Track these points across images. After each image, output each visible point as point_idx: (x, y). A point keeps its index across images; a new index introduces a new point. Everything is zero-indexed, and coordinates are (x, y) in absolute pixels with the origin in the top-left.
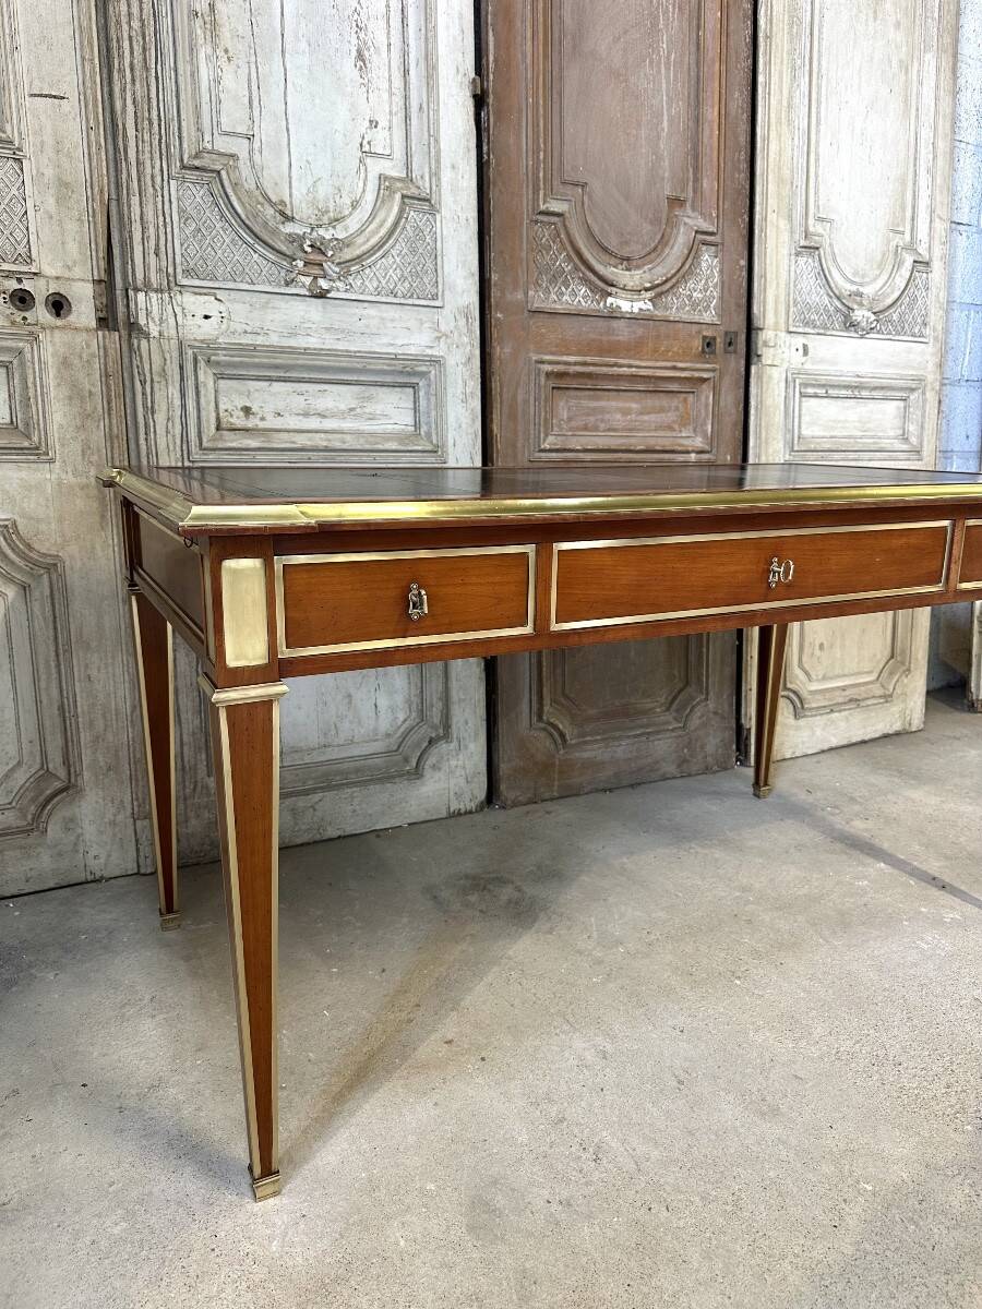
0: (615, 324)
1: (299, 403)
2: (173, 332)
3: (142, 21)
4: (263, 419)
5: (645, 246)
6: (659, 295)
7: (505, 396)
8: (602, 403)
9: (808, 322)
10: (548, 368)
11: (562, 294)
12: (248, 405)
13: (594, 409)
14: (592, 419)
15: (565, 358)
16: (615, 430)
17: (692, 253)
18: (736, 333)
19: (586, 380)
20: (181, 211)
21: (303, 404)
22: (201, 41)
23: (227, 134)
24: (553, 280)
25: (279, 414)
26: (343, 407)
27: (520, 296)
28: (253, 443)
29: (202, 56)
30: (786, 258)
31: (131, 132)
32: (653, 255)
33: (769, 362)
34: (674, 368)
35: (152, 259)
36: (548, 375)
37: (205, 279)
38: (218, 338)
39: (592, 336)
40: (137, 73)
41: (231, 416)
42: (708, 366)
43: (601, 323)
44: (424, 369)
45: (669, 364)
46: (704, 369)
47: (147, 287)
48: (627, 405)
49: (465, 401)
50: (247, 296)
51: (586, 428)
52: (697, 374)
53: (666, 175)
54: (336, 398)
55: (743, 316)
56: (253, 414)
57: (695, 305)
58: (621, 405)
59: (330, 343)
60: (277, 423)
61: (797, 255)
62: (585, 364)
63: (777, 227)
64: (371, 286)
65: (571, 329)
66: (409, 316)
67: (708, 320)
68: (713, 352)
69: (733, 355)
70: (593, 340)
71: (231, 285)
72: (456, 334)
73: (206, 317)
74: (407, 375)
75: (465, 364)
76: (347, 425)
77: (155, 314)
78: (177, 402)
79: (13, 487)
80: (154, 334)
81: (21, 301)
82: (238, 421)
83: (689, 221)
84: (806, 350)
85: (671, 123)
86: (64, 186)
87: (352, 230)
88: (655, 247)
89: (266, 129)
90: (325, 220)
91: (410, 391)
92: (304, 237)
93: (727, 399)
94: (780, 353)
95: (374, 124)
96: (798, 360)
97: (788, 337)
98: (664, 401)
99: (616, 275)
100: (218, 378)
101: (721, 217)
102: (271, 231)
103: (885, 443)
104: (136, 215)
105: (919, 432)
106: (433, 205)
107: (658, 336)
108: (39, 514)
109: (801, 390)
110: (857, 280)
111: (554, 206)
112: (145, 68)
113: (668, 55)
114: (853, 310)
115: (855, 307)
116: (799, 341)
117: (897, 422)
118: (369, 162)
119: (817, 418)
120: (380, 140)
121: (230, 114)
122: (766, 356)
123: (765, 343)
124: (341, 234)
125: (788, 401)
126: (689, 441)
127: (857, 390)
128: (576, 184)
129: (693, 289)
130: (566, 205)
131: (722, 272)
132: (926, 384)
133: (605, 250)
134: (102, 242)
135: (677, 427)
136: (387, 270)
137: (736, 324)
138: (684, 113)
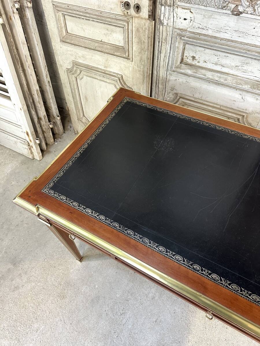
1: (214, 59)
2: (172, 24)
4: (199, 62)
12: (195, 56)
21: (216, 60)
25: (205, 62)
26: (233, 64)
28: (190, 72)
37: (187, 1)
38: (187, 29)
41: (188, 58)
47: (166, 4)
50: (203, 12)
54: (231, 60)
56: (196, 59)
59: (235, 37)
60: (201, 64)
71: (196, 6)
73: (185, 19)
76: (232, 72)
77: (167, 16)
78: (169, 51)
79: (122, 66)
80: (165, 24)
81: (127, 5)
82: (189, 61)
100: (185, 44)
108: (128, 75)
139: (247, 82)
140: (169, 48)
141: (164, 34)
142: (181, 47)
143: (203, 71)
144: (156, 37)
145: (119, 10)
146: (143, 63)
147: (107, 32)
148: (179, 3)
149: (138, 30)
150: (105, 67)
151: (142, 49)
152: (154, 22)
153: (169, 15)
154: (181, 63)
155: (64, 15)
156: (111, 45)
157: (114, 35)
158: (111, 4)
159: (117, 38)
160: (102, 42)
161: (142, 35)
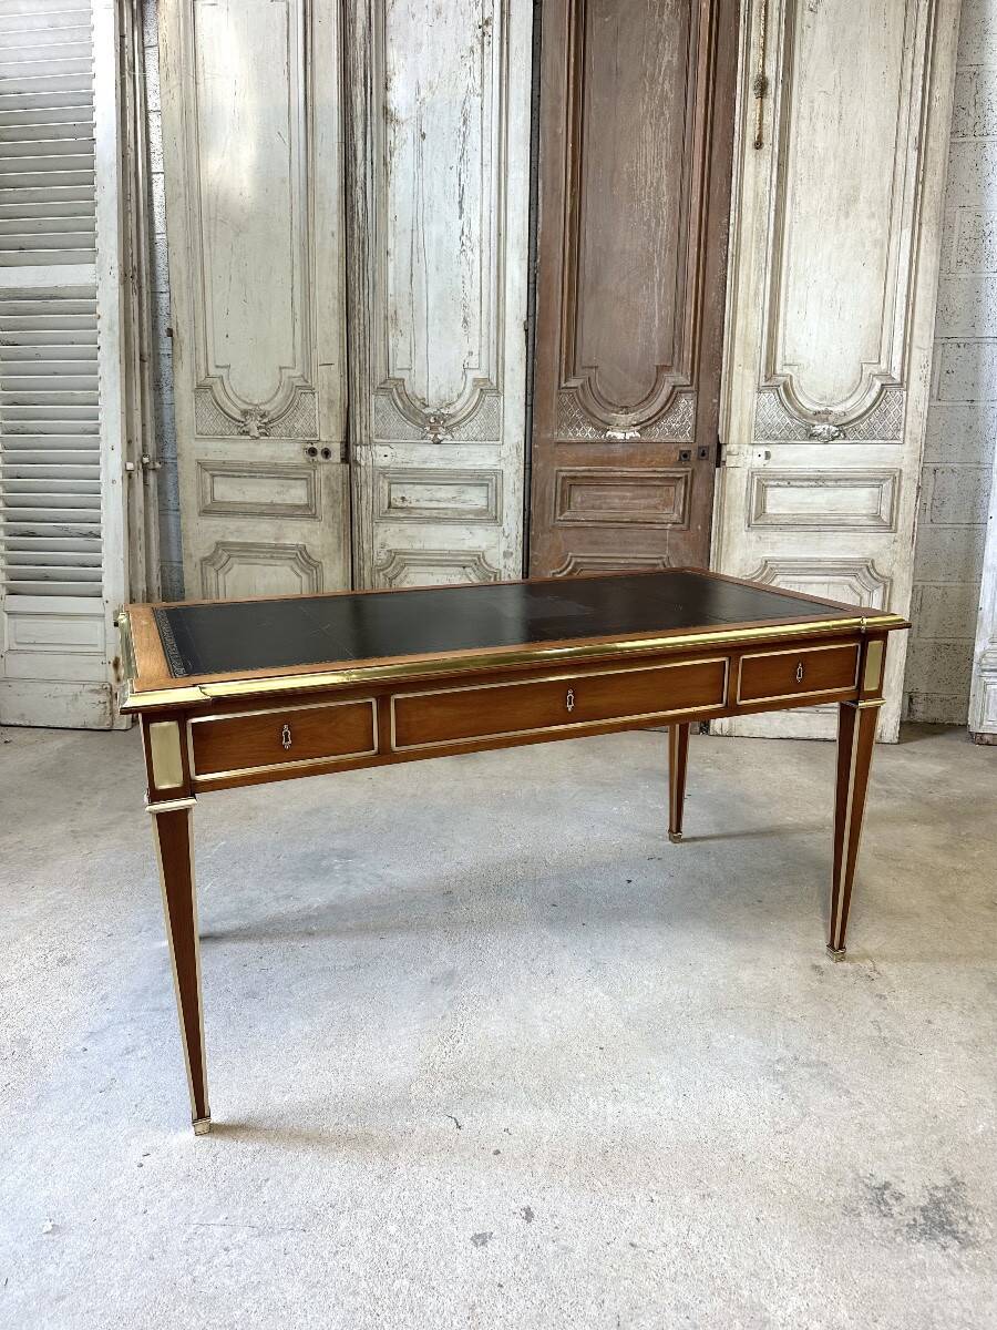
0: (612, 447)
1: (427, 495)
2: (371, 464)
3: (364, 325)
4: (410, 503)
5: (638, 397)
6: (646, 427)
7: (538, 490)
8: (605, 493)
9: (767, 435)
10: (564, 474)
11: (576, 432)
12: (404, 496)
13: (600, 496)
14: (598, 502)
15: (577, 468)
16: (614, 510)
17: (673, 398)
18: (708, 448)
19: (593, 481)
20: (376, 409)
21: (430, 495)
22: (390, 329)
23: (400, 369)
24: (570, 425)
25: (418, 500)
26: (450, 496)
28: (402, 515)
29: (390, 336)
30: (751, 396)
31: (357, 373)
32: (646, 403)
33: (733, 465)
34: (655, 472)
35: (363, 431)
36: (564, 478)
37: (385, 437)
38: (390, 465)
39: (597, 454)
40: (361, 349)
41: (396, 501)
42: (683, 470)
43: (603, 447)
44: (489, 476)
45: (651, 469)
46: (679, 472)
47: (361, 444)
48: (623, 494)
49: (513, 492)
50: (404, 445)
51: (593, 508)
52: (671, 475)
53: (657, 353)
54: (445, 493)
55: (714, 436)
56: (406, 500)
57: (673, 432)
58: (619, 493)
59: (441, 465)
60: (415, 504)
61: (759, 391)
62: (589, 471)
63: (743, 375)
64: (464, 436)
65: (582, 452)
66: (484, 450)
67: (684, 440)
68: (689, 460)
69: (705, 462)
70: (597, 457)
71: (396, 441)
72: (510, 458)
73: (386, 456)
74: (480, 479)
75: (514, 474)
76: (450, 506)
77: (364, 456)
78: (371, 495)
79: (306, 531)
80: (363, 464)
81: (313, 452)
82: (399, 504)
83: (670, 379)
84: (768, 455)
85: (661, 319)
86: (331, 402)
87: (458, 408)
88: (647, 399)
89: (418, 365)
90: (444, 404)
91: (485, 488)
92: (433, 415)
93: (699, 489)
94: (744, 459)
95: (471, 353)
96: (759, 462)
97: (751, 447)
98: (652, 492)
99: (614, 418)
100: (390, 484)
101: (695, 372)
102: (416, 413)
103: (852, 520)
104: (358, 412)
105: (888, 512)
106: (498, 391)
107: (645, 453)
108: (315, 543)
109: (762, 483)
110: (824, 402)
111: (573, 383)
112: (365, 346)
113: (661, 280)
114: (814, 426)
115: (816, 423)
116: (762, 450)
117: (870, 503)
118: (468, 372)
119: (781, 502)
120: (474, 361)
121: (401, 361)
122: (730, 461)
123: (729, 453)
124: (451, 411)
125: (749, 490)
126: (669, 516)
127: (819, 481)
128: (592, 367)
129: (673, 422)
130: (581, 381)
131: (696, 409)
132: (900, 476)
133: (610, 403)
134: (344, 426)
135: (661, 507)
136: (472, 428)
137: (708, 441)
138: (671, 314)
139: (470, 512)
140: (371, 491)
141: (363, 475)
142: (386, 487)
143: (418, 511)
144: (353, 483)
145: (302, 459)
146: (337, 520)
147: (281, 489)
148: (376, 440)
149: (328, 478)
150: (276, 539)
151: (335, 501)
152: (348, 465)
153: (366, 454)
154: (389, 507)
155: (213, 476)
156: (287, 505)
157: (293, 491)
158: (291, 453)
159: (297, 494)
160: (273, 505)
161: (334, 484)
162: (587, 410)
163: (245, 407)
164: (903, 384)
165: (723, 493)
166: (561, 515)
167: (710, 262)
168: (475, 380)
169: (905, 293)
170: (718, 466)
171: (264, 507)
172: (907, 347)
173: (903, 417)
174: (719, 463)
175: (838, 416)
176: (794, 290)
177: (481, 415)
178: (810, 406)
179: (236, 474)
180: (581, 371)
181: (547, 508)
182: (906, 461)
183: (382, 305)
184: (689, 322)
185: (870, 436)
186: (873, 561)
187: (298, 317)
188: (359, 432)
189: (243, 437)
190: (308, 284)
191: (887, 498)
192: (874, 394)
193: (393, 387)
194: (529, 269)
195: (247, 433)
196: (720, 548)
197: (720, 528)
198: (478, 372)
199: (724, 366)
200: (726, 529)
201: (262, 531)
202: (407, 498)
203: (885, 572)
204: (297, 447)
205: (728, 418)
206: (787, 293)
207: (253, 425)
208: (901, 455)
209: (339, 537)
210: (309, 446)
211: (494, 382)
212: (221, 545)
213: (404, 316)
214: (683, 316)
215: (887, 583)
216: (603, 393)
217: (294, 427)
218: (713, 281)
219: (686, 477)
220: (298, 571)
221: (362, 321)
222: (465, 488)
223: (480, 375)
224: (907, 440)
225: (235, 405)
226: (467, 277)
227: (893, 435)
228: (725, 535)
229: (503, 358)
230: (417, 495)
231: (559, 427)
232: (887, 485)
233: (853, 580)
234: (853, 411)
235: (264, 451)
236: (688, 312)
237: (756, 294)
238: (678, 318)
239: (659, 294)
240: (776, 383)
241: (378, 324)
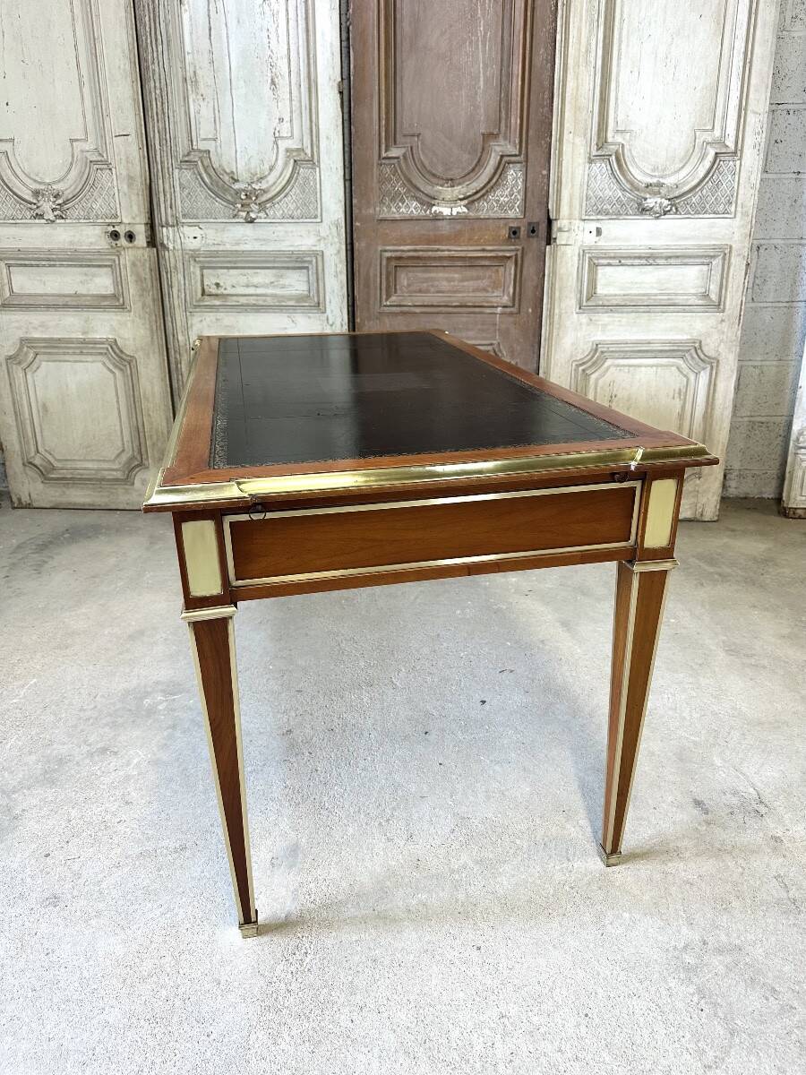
0: (440, 223)
1: (243, 280)
2: (180, 247)
3: (161, 89)
4: (225, 289)
5: (463, 169)
6: (473, 202)
7: (361, 271)
8: (432, 275)
9: (599, 210)
10: (388, 254)
11: (400, 208)
12: (218, 282)
13: (427, 278)
14: (425, 285)
15: (402, 248)
16: (443, 292)
17: (500, 169)
18: (538, 223)
19: (419, 261)
20: (180, 184)
21: (245, 281)
22: (190, 92)
23: (204, 139)
24: (393, 200)
25: (234, 286)
26: (267, 281)
27: (371, 211)
28: (217, 303)
29: (191, 100)
30: (581, 168)
32: (472, 175)
33: (563, 243)
34: (484, 250)
35: (169, 210)
36: (388, 259)
37: (193, 217)
38: (200, 248)
39: (423, 232)
40: (160, 117)
41: (210, 288)
42: (513, 247)
43: (429, 223)
44: (308, 259)
45: (479, 248)
46: (509, 250)
47: (167, 225)
48: (451, 275)
49: (336, 276)
50: (214, 226)
51: (420, 291)
52: (500, 254)
53: (482, 118)
54: (263, 277)
55: (544, 211)
56: (221, 286)
57: (501, 206)
58: (446, 275)
59: (257, 246)
60: (230, 291)
61: (591, 161)
62: (416, 251)
63: (573, 143)
64: (279, 214)
65: (407, 229)
66: (302, 229)
67: (513, 216)
68: (519, 238)
69: (535, 239)
70: (424, 235)
71: (205, 220)
72: (330, 237)
73: (195, 238)
74: (300, 262)
75: (336, 255)
76: (270, 291)
77: (171, 238)
78: (182, 282)
79: (114, 323)
80: (171, 247)
81: (115, 235)
82: (214, 290)
83: (498, 149)
84: (599, 232)
85: (486, 81)
86: (130, 178)
87: (271, 183)
88: (473, 170)
89: (224, 134)
90: (255, 179)
91: (305, 271)
92: (244, 190)
93: (530, 270)
94: (574, 236)
95: (281, 120)
96: (591, 239)
97: (582, 223)
98: (480, 272)
99: (440, 192)
100: (202, 268)
101: (524, 142)
102: (226, 189)
103: (680, 300)
104: (161, 189)
105: (718, 290)
106: (314, 163)
107: (473, 229)
108: (126, 336)
109: (593, 261)
110: (657, 174)
111: (394, 152)
112: (164, 113)
113: (486, 33)
114: (646, 199)
115: (648, 196)
116: (593, 226)
117: (699, 282)
118: (280, 142)
119: (612, 281)
120: (285, 129)
121: (204, 129)
122: (561, 238)
123: (560, 230)
124: (264, 185)
125: (580, 270)
126: (498, 299)
127: (650, 259)
128: (413, 136)
129: (500, 196)
130: (403, 151)
131: (526, 181)
132: (730, 252)
133: (434, 175)
134: (147, 205)
135: (490, 289)
136: (288, 204)
137: (538, 216)
138: (497, 72)
139: (290, 298)
140: (182, 278)
141: (172, 260)
142: (198, 272)
143: (235, 298)
144: (162, 269)
145: (104, 243)
146: (148, 310)
147: (85, 278)
149: (134, 264)
150: (84, 333)
151: (143, 290)
152: (155, 249)
153: (174, 236)
154: (202, 295)
155: (9, 266)
156: (93, 296)
157: (97, 280)
158: (91, 237)
159: (102, 283)
160: (76, 295)
161: (140, 270)
162: (410, 181)
163: (35, 186)
164: (736, 153)
165: (554, 272)
166: (387, 300)
167: (538, 13)
168: (287, 150)
169: (743, 50)
170: (549, 243)
171: (67, 299)
172: (742, 110)
173: (736, 187)
174: (549, 240)
175: (670, 189)
176: (628, 46)
177: (296, 190)
178: (641, 178)
179: (33, 263)
180: (403, 140)
181: (372, 292)
182: (737, 237)
183: (179, 65)
184: (517, 83)
185: (700, 210)
186: (700, 342)
187: (85, 79)
188: (163, 213)
189: (37, 221)
190: (93, 40)
191: (716, 277)
192: (707, 164)
193: (198, 160)
194: (341, 24)
195: (41, 216)
196: (551, 333)
197: (551, 310)
198: (290, 141)
199: (553, 133)
200: (557, 311)
201: (68, 325)
202: (222, 284)
203: (712, 354)
204: (98, 230)
205: (559, 192)
206: (619, 50)
207: (46, 206)
208: (730, 230)
209: (152, 330)
210: (111, 229)
211: (309, 152)
212: (24, 341)
213: (205, 76)
214: (510, 75)
215: (713, 363)
216: (427, 163)
217: (92, 208)
218: (542, 34)
219: (516, 255)
220: (111, 367)
221: (158, 84)
222: (283, 271)
223: (293, 144)
224: (739, 215)
225: (24, 184)
226: (272, 30)
227: (723, 208)
228: (556, 318)
229: (317, 126)
230: (232, 281)
231: (382, 202)
232: (717, 262)
233: (680, 362)
234: (684, 184)
235: (62, 236)
236: (515, 72)
237: (587, 51)
238: (504, 79)
239: (484, 52)
240: (607, 153)
241: (176, 87)
